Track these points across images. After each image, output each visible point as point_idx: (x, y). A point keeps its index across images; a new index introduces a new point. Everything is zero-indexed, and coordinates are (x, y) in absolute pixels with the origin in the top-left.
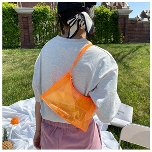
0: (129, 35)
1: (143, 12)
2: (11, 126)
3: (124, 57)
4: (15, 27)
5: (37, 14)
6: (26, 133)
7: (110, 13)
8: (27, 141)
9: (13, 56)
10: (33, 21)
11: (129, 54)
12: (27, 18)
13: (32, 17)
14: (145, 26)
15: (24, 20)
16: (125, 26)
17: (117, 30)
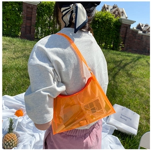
0: (128, 44)
1: (139, 25)
2: (16, 117)
3: (126, 65)
4: (17, 15)
5: (43, 7)
6: (31, 127)
7: (115, 20)
8: (33, 136)
9: (14, 44)
10: (37, 13)
11: (131, 62)
12: (32, 8)
13: (38, 9)
14: (144, 39)
15: (28, 10)
16: (126, 36)
17: (118, 37)
